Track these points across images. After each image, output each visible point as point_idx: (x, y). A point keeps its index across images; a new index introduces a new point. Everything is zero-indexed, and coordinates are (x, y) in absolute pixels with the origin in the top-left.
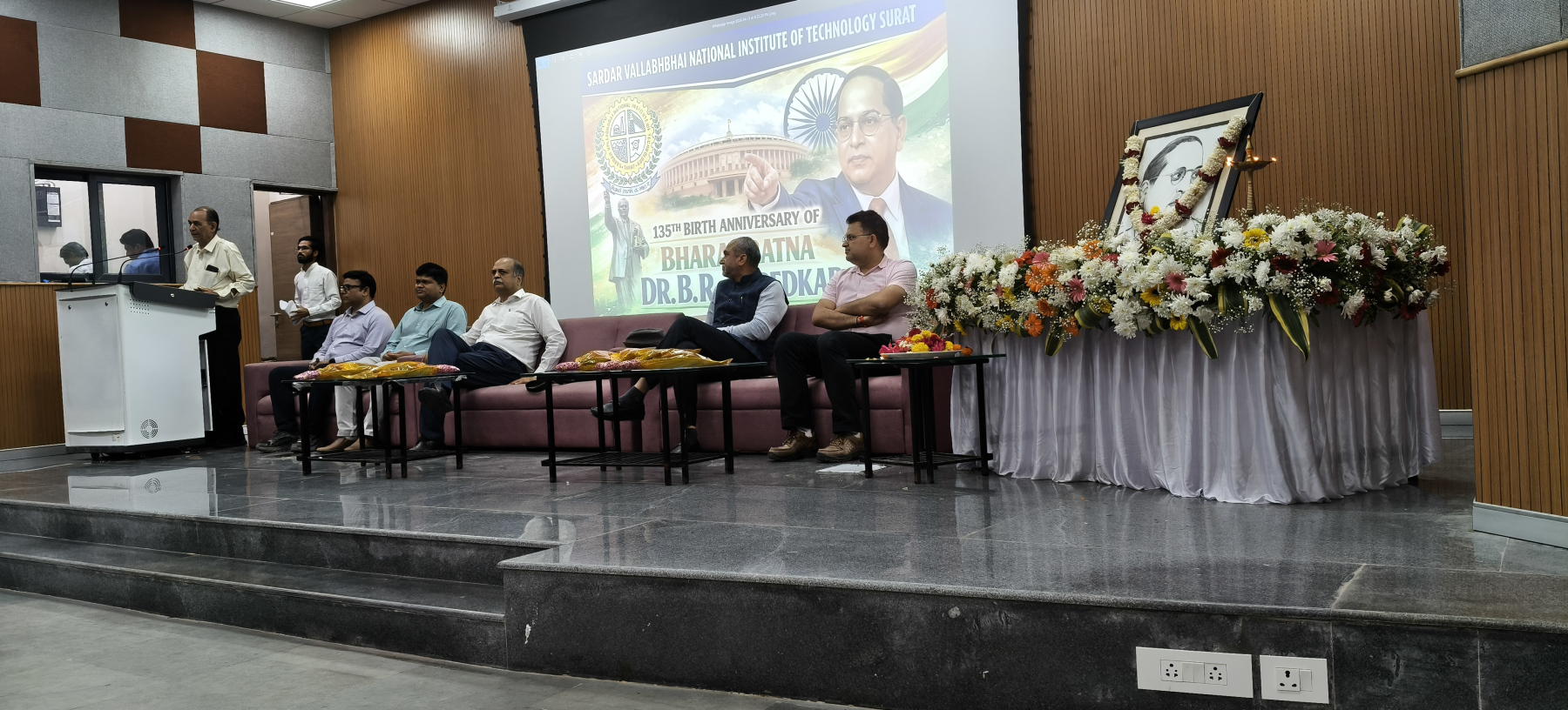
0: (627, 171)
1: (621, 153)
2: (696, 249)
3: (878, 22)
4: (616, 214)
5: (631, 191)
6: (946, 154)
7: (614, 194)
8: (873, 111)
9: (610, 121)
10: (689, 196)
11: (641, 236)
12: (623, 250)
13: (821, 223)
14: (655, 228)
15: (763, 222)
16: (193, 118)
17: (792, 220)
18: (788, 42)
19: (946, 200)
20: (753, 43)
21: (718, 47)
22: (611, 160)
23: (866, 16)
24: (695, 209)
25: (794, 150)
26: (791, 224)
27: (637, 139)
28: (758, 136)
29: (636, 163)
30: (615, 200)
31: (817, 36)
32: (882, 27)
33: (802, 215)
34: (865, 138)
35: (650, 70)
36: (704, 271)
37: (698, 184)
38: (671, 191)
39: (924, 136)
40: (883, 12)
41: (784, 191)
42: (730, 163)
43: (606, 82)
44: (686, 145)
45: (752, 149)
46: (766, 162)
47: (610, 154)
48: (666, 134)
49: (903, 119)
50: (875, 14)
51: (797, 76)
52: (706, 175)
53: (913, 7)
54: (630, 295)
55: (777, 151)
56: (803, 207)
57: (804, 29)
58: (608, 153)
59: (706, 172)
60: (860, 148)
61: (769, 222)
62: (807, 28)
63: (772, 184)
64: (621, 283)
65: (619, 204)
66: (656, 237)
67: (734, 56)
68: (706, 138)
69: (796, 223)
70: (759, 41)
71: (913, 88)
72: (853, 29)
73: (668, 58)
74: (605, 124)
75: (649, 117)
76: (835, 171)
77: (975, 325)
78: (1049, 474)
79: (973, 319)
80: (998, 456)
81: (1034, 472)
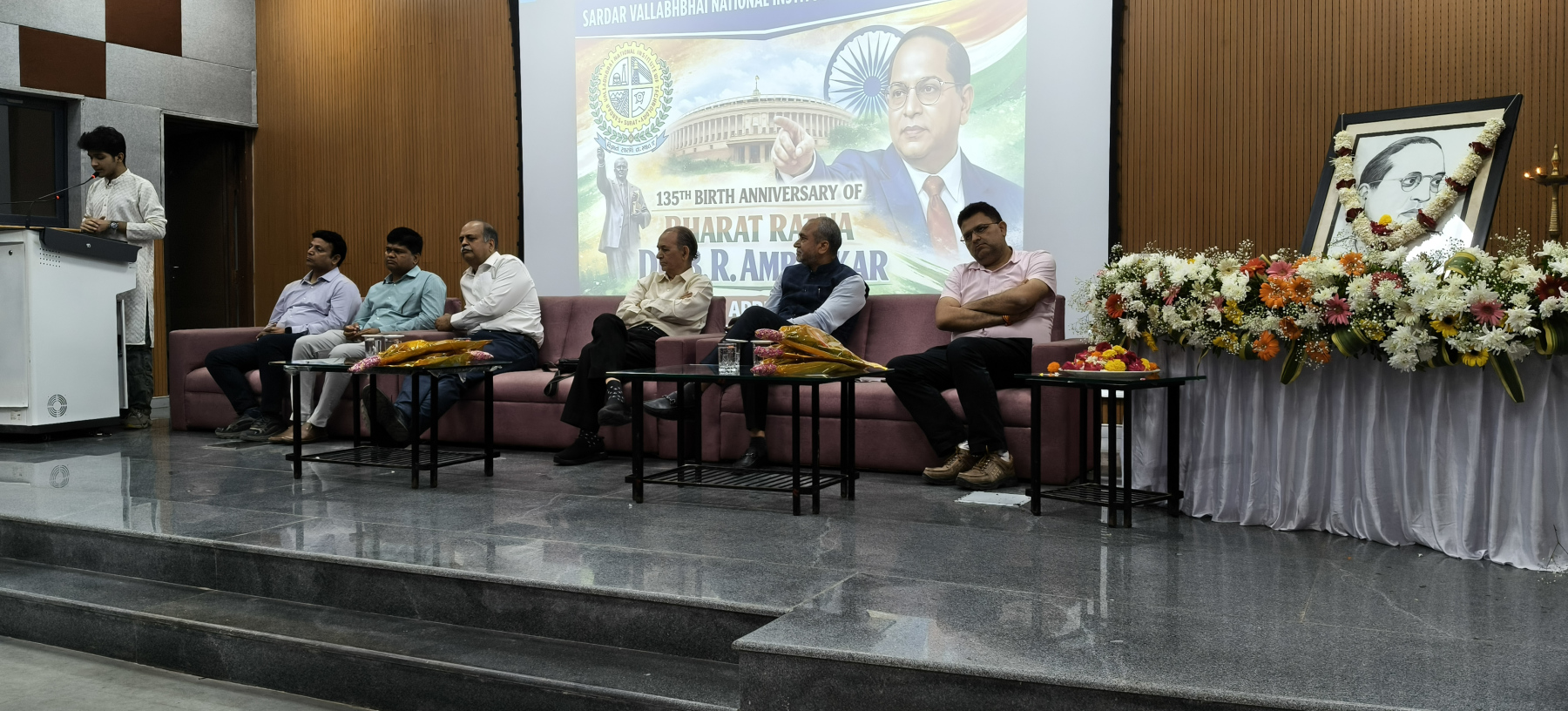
0: (627, 126)
1: (621, 104)
2: (708, 220)
4: (611, 175)
5: (631, 150)
6: (1020, 131)
7: (610, 152)
9: (608, 68)
10: (702, 160)
11: (641, 201)
12: (618, 216)
13: (864, 200)
14: (659, 194)
15: (793, 194)
16: (98, 33)
17: (829, 194)
19: (1017, 183)
22: (608, 113)
24: (709, 176)
25: (834, 116)
26: (826, 199)
27: (642, 91)
28: (792, 97)
29: (639, 118)
30: (611, 159)
33: (840, 189)
34: (922, 107)
35: (662, 14)
36: (717, 246)
37: (714, 147)
38: (681, 153)
39: (993, 109)
41: (819, 161)
42: (755, 125)
43: (606, 23)
44: (702, 101)
45: (784, 111)
46: (800, 127)
47: (608, 106)
48: (679, 87)
49: (970, 88)
51: (843, 32)
52: (726, 137)
54: (624, 268)
55: (814, 115)
56: (842, 181)
58: (605, 105)
59: (726, 133)
60: (915, 119)
61: (800, 195)
63: (806, 152)
64: (614, 254)
65: (615, 164)
66: (660, 204)
67: (766, 5)
68: (728, 95)
69: (833, 198)
71: (981, 56)
74: (603, 72)
75: (658, 67)
76: (884, 142)
77: (1177, 341)
78: (1266, 519)
79: (1176, 334)
80: (1192, 493)
81: (1244, 515)
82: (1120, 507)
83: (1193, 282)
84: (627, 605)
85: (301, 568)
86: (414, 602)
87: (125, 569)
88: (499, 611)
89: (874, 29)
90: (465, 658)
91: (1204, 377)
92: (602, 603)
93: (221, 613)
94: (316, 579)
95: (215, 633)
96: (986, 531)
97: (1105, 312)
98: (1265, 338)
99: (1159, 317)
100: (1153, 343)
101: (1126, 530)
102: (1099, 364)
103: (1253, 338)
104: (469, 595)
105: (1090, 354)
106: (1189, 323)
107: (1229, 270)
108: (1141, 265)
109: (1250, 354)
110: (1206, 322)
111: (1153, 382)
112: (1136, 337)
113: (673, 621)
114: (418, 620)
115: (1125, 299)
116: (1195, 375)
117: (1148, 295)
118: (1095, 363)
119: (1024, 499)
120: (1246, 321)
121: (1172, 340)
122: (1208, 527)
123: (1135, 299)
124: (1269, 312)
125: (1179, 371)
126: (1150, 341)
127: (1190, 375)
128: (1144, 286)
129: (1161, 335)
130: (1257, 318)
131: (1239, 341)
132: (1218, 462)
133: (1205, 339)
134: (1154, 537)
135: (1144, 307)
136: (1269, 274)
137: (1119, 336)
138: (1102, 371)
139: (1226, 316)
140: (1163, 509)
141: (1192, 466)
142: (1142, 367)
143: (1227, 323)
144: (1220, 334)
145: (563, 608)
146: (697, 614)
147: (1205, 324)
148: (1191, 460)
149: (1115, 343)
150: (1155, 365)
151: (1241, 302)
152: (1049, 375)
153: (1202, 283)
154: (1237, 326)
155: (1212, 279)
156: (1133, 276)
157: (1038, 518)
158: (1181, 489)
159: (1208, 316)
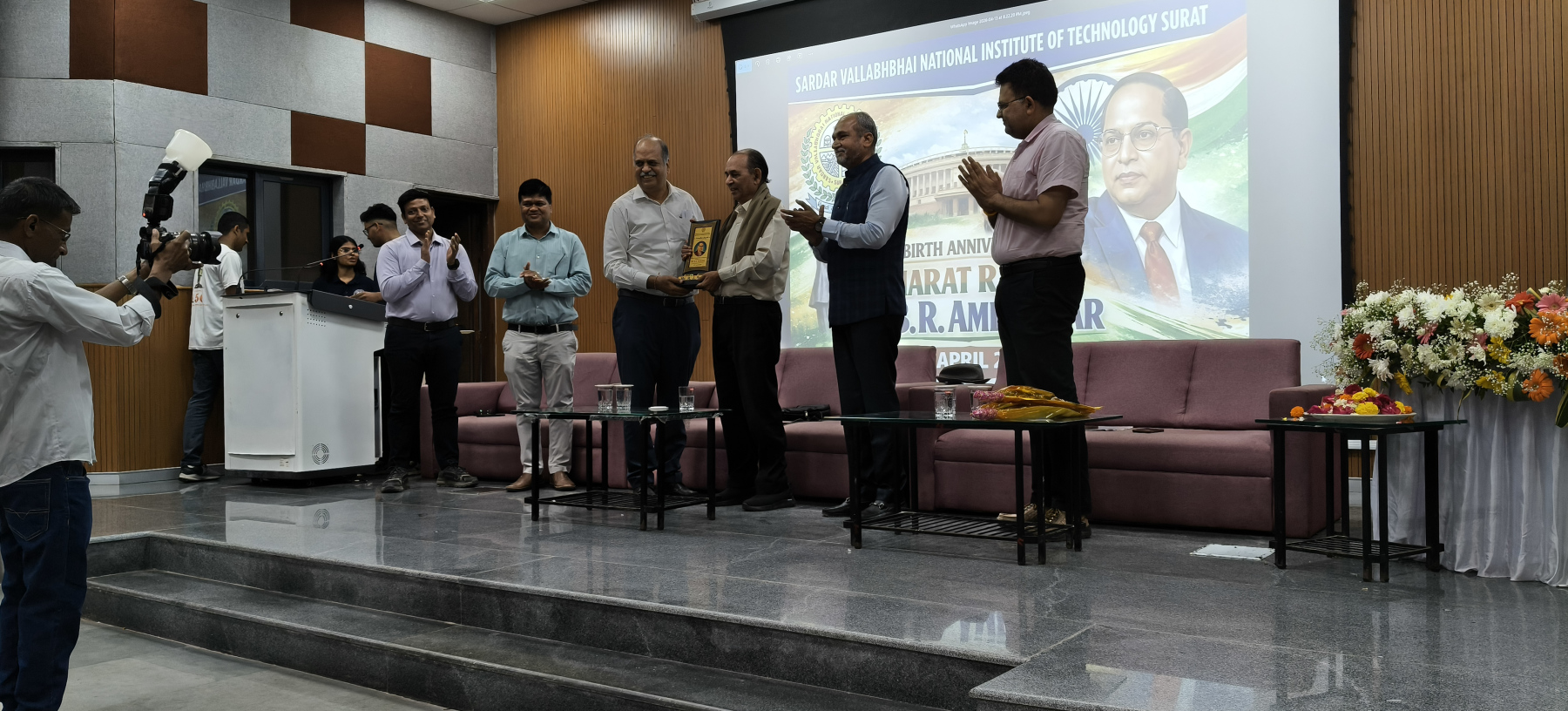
1: (831, 167)
2: (916, 273)
3: (1159, 24)
6: (1243, 174)
8: (1150, 123)
9: (820, 131)
16: (359, 115)
18: (1044, 45)
19: (1241, 227)
20: (1001, 46)
21: (957, 49)
23: (1144, 17)
24: (918, 230)
28: (1001, 149)
31: (1081, 39)
32: (1164, 29)
34: (1137, 153)
35: (871, 76)
36: (924, 298)
37: (922, 202)
39: (1214, 152)
40: (1166, 13)
43: (818, 88)
44: (910, 157)
48: (887, 145)
49: (1188, 132)
50: (1156, 15)
52: (934, 191)
53: (1204, 8)
57: (1066, 30)
58: (816, 166)
59: (934, 188)
60: (1130, 165)
62: (1069, 30)
67: (975, 60)
70: (1008, 44)
71: (1200, 99)
72: (1127, 31)
73: (894, 62)
74: (814, 135)
77: (1434, 383)
78: (1540, 574)
79: (1433, 375)
80: (1454, 547)
81: (1515, 572)
82: (1376, 559)
83: (1451, 319)
84: (855, 649)
85: (539, 604)
86: (646, 639)
87: (379, 603)
88: (728, 651)
89: (1086, 78)
90: (696, 697)
91: (1465, 421)
92: (830, 645)
93: (466, 646)
94: (553, 615)
95: (459, 665)
96: (1229, 584)
97: (1352, 353)
98: (1537, 376)
99: (1413, 358)
100: (1407, 384)
101: (1384, 584)
102: (1349, 408)
103: (1522, 378)
104: (698, 633)
105: (1338, 397)
106: (1448, 362)
107: (1491, 306)
108: (1390, 303)
109: (1519, 395)
110: (1468, 361)
111: (1408, 426)
112: (1388, 379)
113: (902, 667)
114: (649, 657)
115: (1375, 339)
116: (1456, 419)
117: (1400, 333)
118: (1344, 407)
119: (1268, 552)
120: (1514, 359)
121: (1429, 382)
122: (1472, 582)
123: (1386, 338)
124: (1540, 349)
125: (1436, 415)
126: (1404, 383)
127: (1448, 419)
128: (1395, 324)
129: (1416, 376)
130: (1527, 356)
131: (1507, 380)
132: (1483, 513)
133: (1467, 380)
134: (1413, 593)
135: (1397, 347)
136: (1539, 308)
137: (1368, 377)
138: (1352, 414)
139: (1491, 355)
140: (1420, 563)
141: (1454, 518)
142: (1397, 410)
143: (1492, 363)
144: (1484, 374)
145: (791, 650)
146: (927, 661)
147: (1466, 364)
148: (1451, 510)
149: (1366, 385)
150: (1410, 408)
151: (1508, 339)
152: (1294, 420)
153: (1462, 320)
154: (1504, 365)
155: (1474, 315)
156: (1382, 314)
157: (1283, 572)
158: (1441, 542)
159: (1470, 355)
